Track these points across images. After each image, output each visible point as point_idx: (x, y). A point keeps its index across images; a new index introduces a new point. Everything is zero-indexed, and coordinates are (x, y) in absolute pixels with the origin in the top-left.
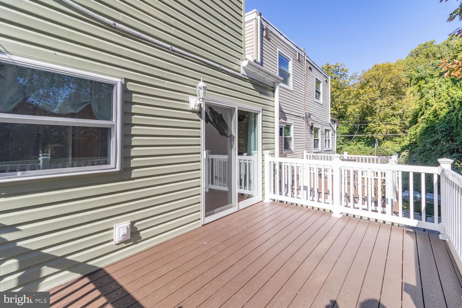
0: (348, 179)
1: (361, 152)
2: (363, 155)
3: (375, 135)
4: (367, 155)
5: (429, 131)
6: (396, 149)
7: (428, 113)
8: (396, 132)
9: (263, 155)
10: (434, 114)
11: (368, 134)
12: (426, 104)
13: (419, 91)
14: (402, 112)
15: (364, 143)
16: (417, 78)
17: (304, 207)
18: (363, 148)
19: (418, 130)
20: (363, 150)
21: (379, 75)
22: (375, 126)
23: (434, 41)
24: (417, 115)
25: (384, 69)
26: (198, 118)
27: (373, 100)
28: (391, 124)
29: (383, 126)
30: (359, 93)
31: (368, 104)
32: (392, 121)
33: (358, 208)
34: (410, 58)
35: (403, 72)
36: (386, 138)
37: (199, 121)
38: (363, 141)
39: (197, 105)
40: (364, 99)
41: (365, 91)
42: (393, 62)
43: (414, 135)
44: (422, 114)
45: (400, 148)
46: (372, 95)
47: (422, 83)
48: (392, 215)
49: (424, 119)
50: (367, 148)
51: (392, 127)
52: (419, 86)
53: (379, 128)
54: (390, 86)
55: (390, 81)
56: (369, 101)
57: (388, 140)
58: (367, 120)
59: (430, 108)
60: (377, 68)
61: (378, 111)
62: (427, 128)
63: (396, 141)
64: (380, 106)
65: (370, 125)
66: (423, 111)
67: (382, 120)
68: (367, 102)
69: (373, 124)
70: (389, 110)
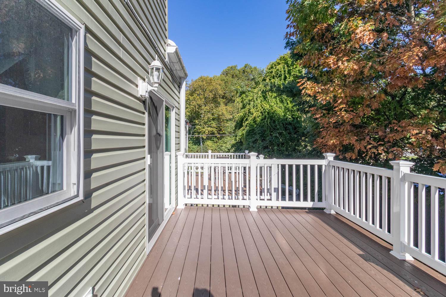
0: (244, 174)
1: (190, 150)
2: (192, 153)
3: (200, 136)
4: (195, 153)
5: (251, 133)
6: (228, 147)
7: (250, 119)
8: (213, 133)
9: (176, 156)
10: (254, 120)
11: (195, 135)
12: (249, 113)
13: (242, 102)
14: (232, 118)
15: (192, 142)
16: (241, 92)
17: (220, 206)
18: (192, 146)
19: (244, 132)
20: (191, 148)
21: (204, 85)
22: (201, 128)
23: (236, 66)
24: (243, 120)
25: (207, 82)
26: (143, 109)
27: (200, 106)
28: (211, 127)
29: (206, 128)
30: (189, 99)
31: (197, 109)
32: (212, 124)
33: (264, 200)
34: (223, 75)
35: (219, 86)
36: (208, 138)
37: (144, 113)
38: (191, 141)
39: (148, 91)
40: (193, 104)
41: (194, 98)
42: (211, 76)
43: (241, 136)
44: (247, 120)
45: (230, 146)
46: (199, 102)
47: (244, 95)
48: (277, 200)
49: (248, 123)
50: (194, 146)
51: (212, 129)
52: (242, 98)
53: (203, 129)
54: (211, 96)
55: (211, 92)
56: (197, 107)
57: (208, 140)
58: (195, 122)
59: (251, 115)
60: (202, 79)
61: (202, 116)
62: (250, 131)
63: (214, 141)
64: (205, 112)
65: (197, 127)
66: (246, 117)
67: (205, 123)
68: (195, 107)
69: (199, 127)
70: (210, 115)
